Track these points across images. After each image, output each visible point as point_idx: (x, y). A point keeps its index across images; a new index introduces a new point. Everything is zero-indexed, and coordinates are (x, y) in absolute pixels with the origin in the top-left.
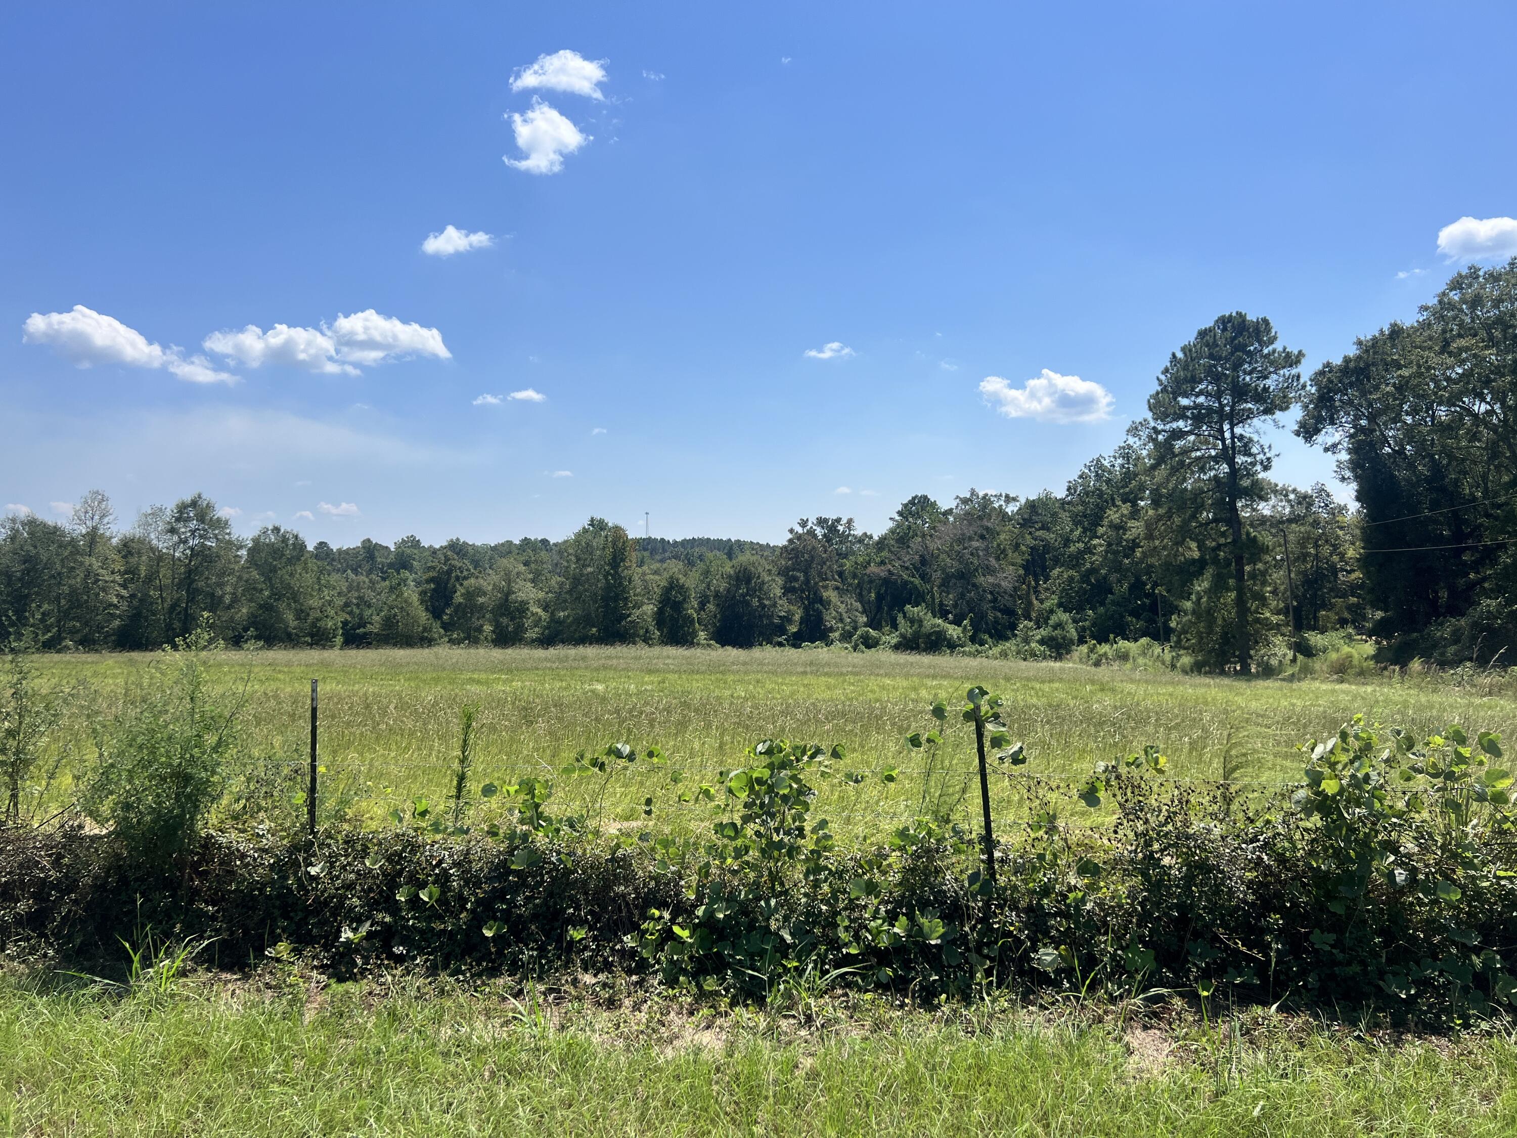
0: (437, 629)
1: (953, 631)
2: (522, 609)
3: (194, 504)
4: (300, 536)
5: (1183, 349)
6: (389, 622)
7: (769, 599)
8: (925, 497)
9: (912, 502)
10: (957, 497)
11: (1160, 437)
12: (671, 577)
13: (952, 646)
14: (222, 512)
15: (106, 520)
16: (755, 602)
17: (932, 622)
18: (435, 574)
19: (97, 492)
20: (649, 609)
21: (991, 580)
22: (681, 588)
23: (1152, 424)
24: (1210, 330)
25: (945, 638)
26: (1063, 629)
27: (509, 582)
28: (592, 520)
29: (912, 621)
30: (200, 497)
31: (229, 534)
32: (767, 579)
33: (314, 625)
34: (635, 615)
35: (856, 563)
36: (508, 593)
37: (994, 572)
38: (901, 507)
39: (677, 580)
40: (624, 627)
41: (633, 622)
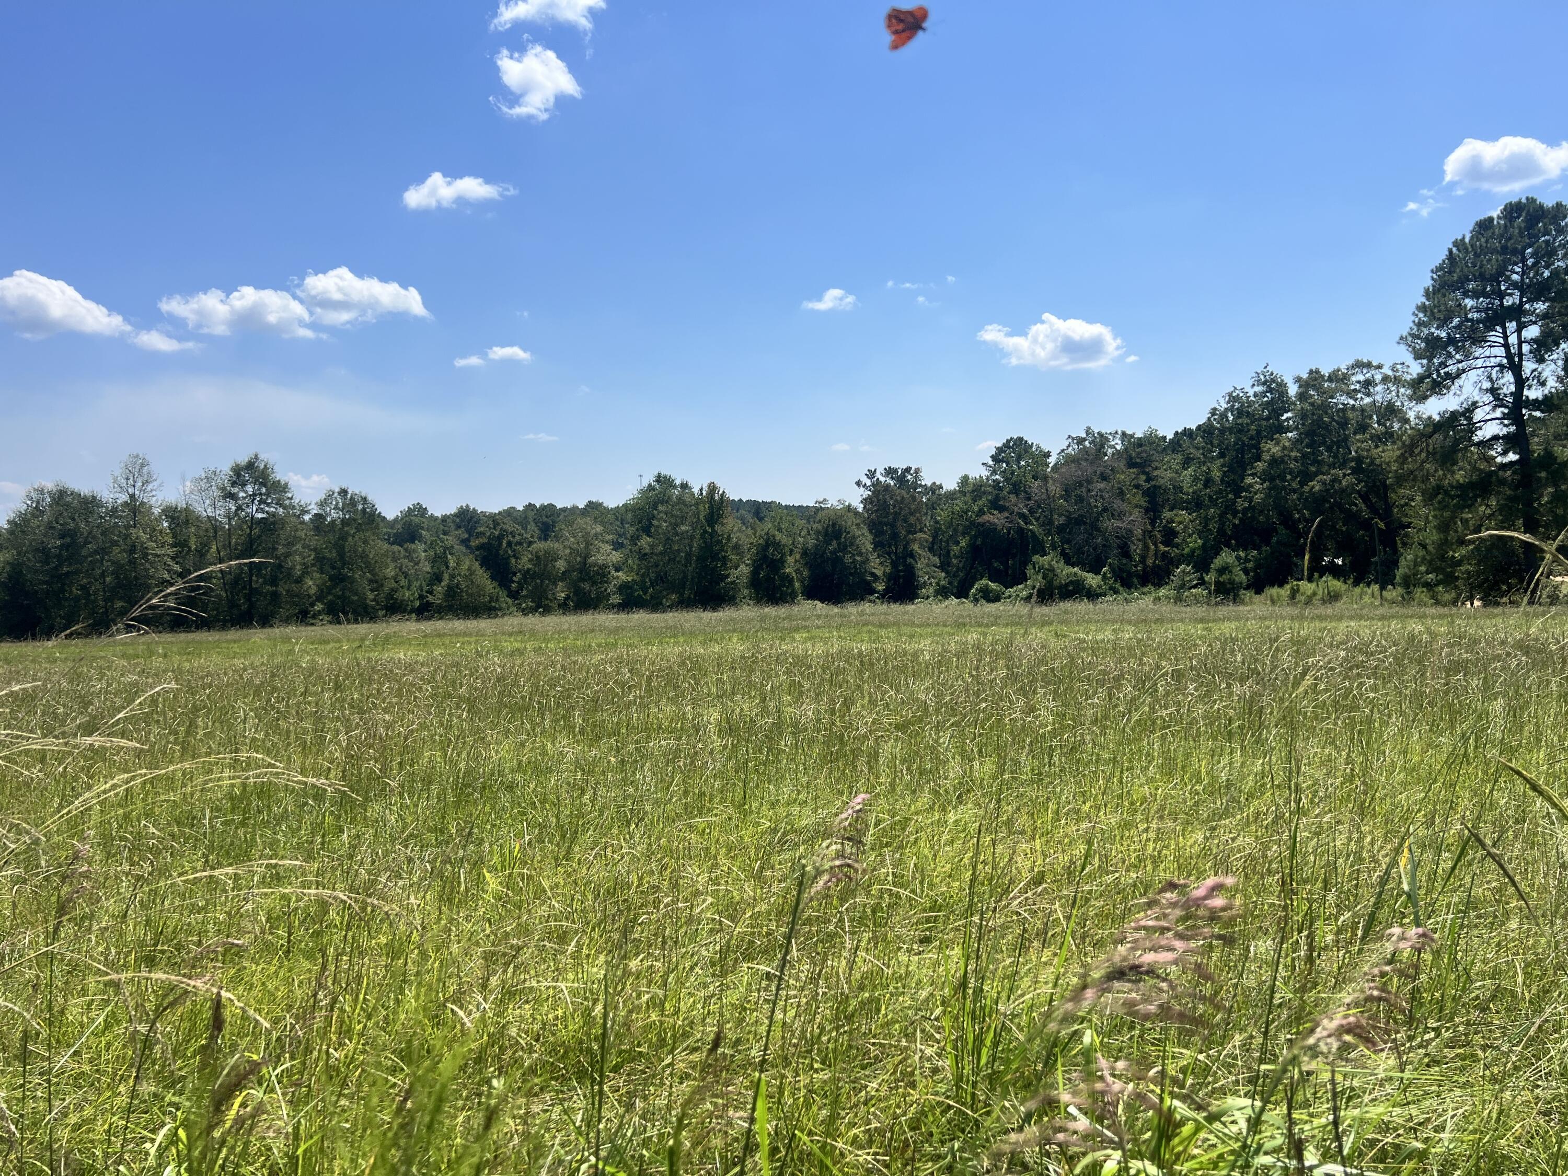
0: (505, 600)
1: (1092, 580)
2: (602, 574)
3: (250, 466)
4: (369, 498)
6: (452, 592)
7: (860, 554)
8: (1021, 439)
9: (1007, 445)
10: (1069, 437)
12: (767, 534)
13: (1092, 595)
14: (280, 475)
15: (150, 487)
16: (848, 559)
17: (1066, 572)
18: (486, 540)
19: (137, 456)
20: (745, 570)
21: (1116, 523)
22: (777, 545)
25: (1084, 588)
26: (1231, 572)
27: (588, 544)
28: (659, 476)
29: (1041, 570)
30: (256, 457)
31: (291, 498)
32: (858, 533)
33: (390, 596)
34: (734, 573)
35: (953, 513)
36: (587, 556)
37: (1120, 515)
38: (993, 452)
39: (774, 536)
40: (724, 588)
41: (732, 583)
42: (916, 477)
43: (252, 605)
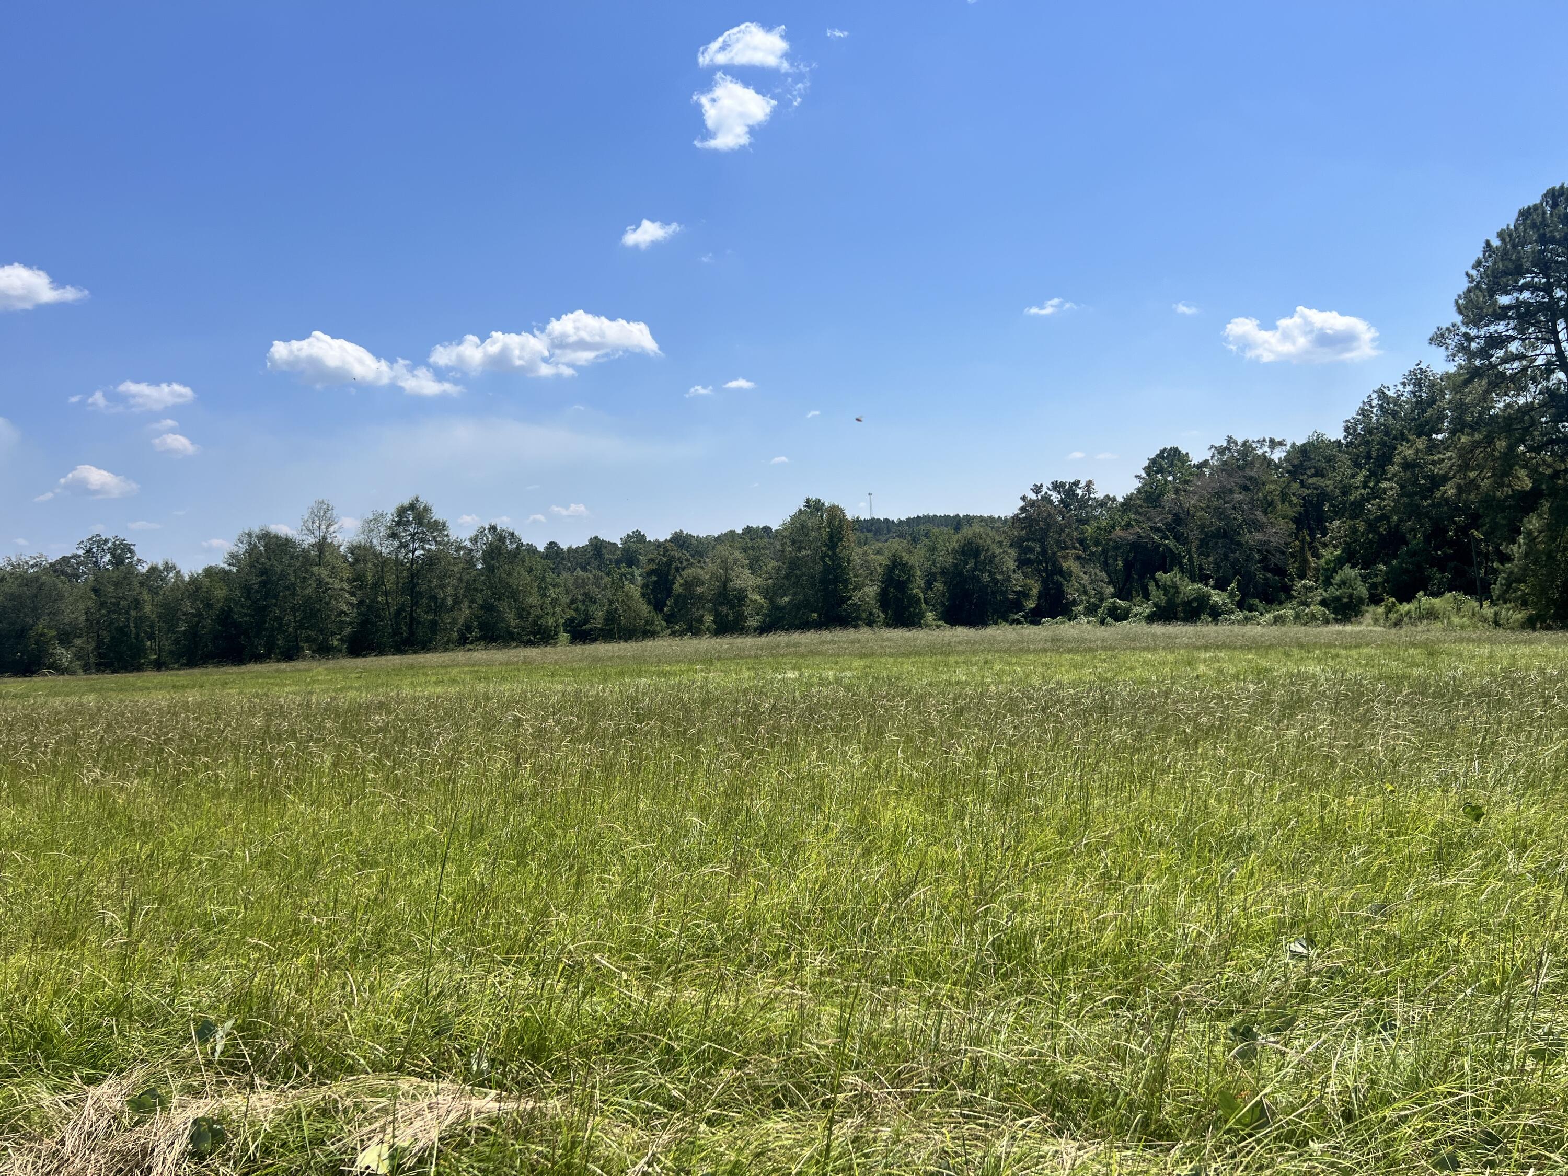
0: (659, 622)
1: (1217, 597)
2: (741, 597)
3: (412, 507)
5: (1500, 235)
6: (611, 617)
7: (1002, 573)
8: (1176, 450)
9: (1161, 455)
10: (1212, 447)
11: (1473, 345)
12: (895, 555)
13: (1216, 614)
14: (437, 514)
15: (332, 529)
16: (986, 578)
17: (1190, 588)
18: (657, 567)
19: (322, 502)
20: (871, 590)
21: (1259, 536)
22: (906, 567)
23: (1463, 329)
24: (1536, 208)
25: (1208, 605)
26: (1350, 588)
27: (726, 569)
28: (808, 501)
29: (1165, 589)
30: (417, 500)
31: (447, 536)
32: (998, 551)
33: (535, 623)
34: (856, 597)
35: (1099, 528)
36: (725, 583)
37: (1260, 527)
38: (1146, 463)
39: (901, 558)
40: (845, 610)
41: (855, 604)
43: (412, 633)
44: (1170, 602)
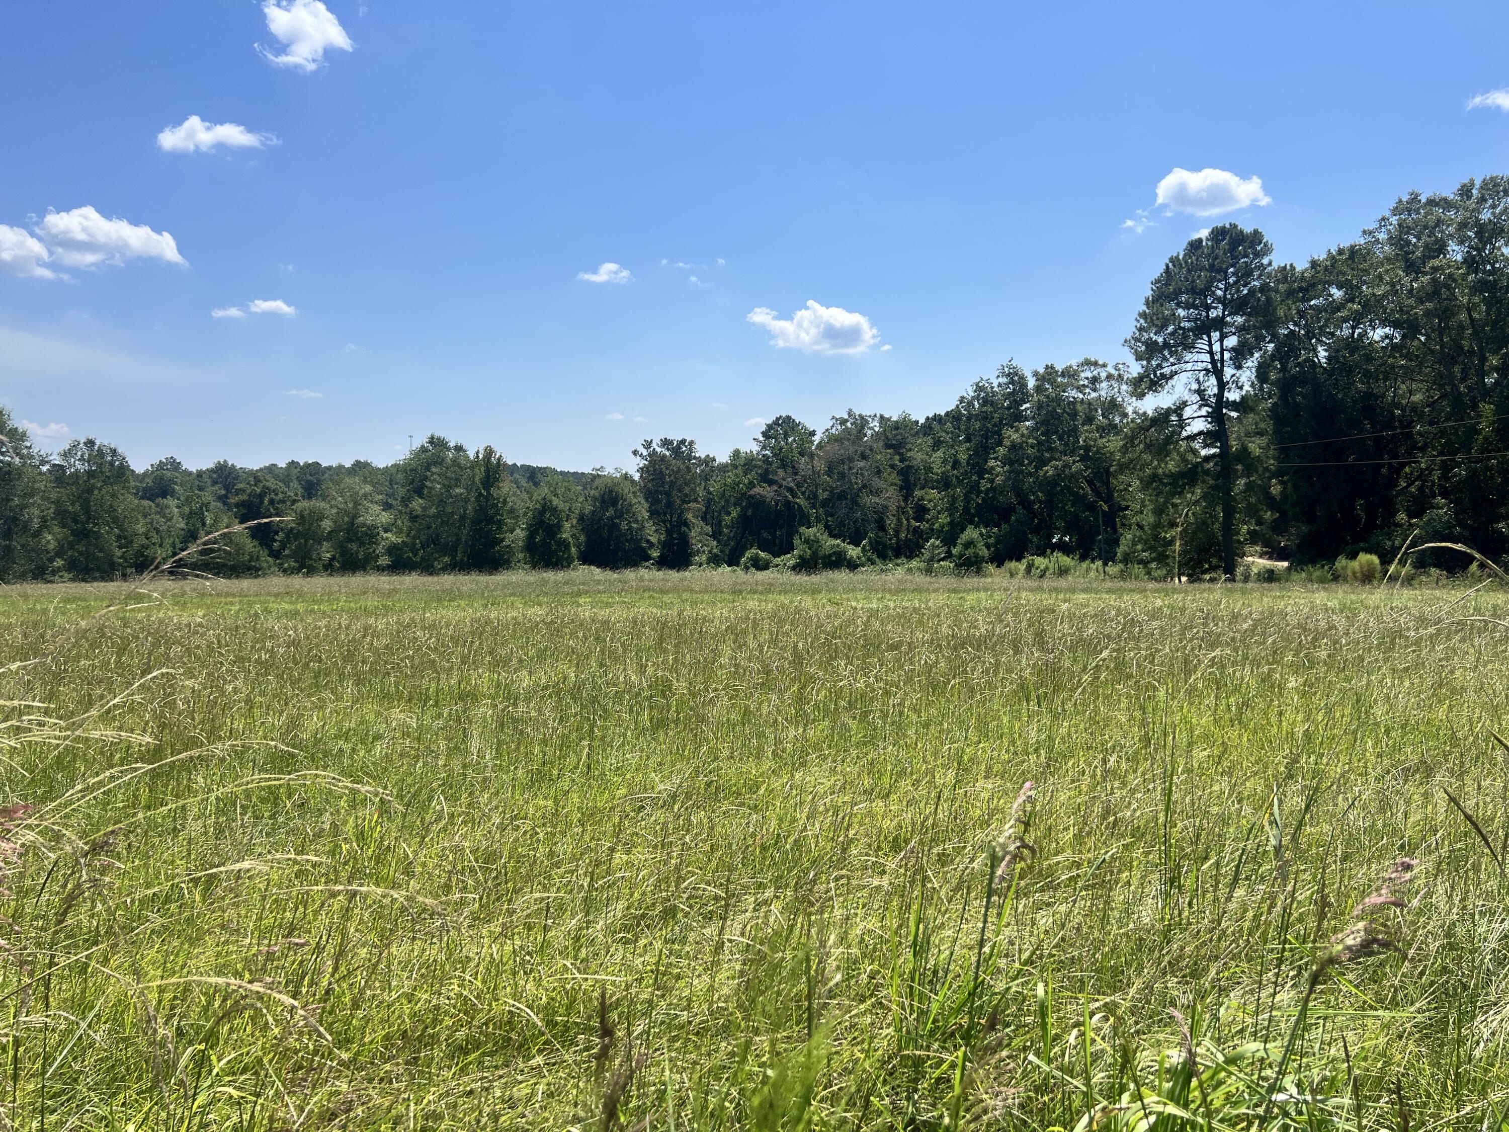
0: (266, 559)
1: (853, 552)
2: (370, 535)
4: (119, 450)
7: (636, 521)
8: (789, 418)
9: (776, 422)
10: (833, 417)
12: (544, 499)
13: (853, 566)
16: (624, 526)
17: (830, 543)
18: (245, 497)
20: (520, 534)
21: (875, 500)
22: (554, 510)
25: (845, 559)
26: (975, 546)
27: (356, 504)
28: (432, 438)
29: (807, 541)
31: (30, 447)
32: (634, 501)
33: (139, 553)
34: (509, 537)
35: (725, 485)
36: (355, 517)
37: (878, 492)
38: (764, 428)
39: (550, 501)
40: (498, 552)
41: (507, 547)
42: (690, 450)
44: (815, 555)
